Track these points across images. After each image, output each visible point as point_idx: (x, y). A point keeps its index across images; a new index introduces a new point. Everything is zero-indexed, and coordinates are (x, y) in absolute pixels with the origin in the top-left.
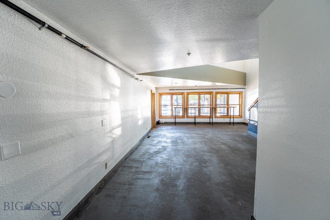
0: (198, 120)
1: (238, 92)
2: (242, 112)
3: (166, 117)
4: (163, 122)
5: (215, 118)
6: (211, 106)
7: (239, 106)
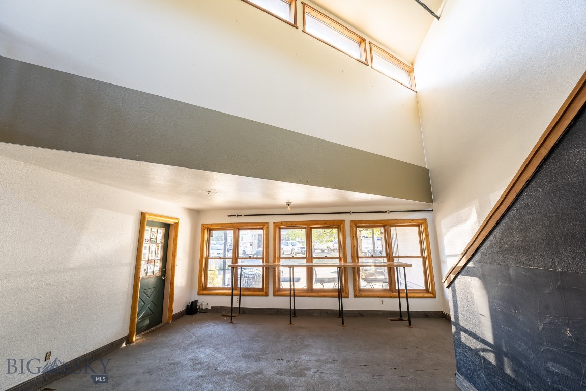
0: (303, 303)
1: (412, 220)
2: (432, 280)
3: (217, 292)
4: (210, 308)
5: (355, 296)
6: (343, 263)
7: (421, 260)
